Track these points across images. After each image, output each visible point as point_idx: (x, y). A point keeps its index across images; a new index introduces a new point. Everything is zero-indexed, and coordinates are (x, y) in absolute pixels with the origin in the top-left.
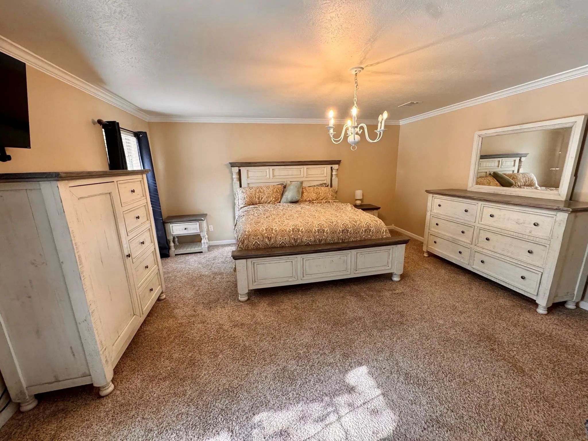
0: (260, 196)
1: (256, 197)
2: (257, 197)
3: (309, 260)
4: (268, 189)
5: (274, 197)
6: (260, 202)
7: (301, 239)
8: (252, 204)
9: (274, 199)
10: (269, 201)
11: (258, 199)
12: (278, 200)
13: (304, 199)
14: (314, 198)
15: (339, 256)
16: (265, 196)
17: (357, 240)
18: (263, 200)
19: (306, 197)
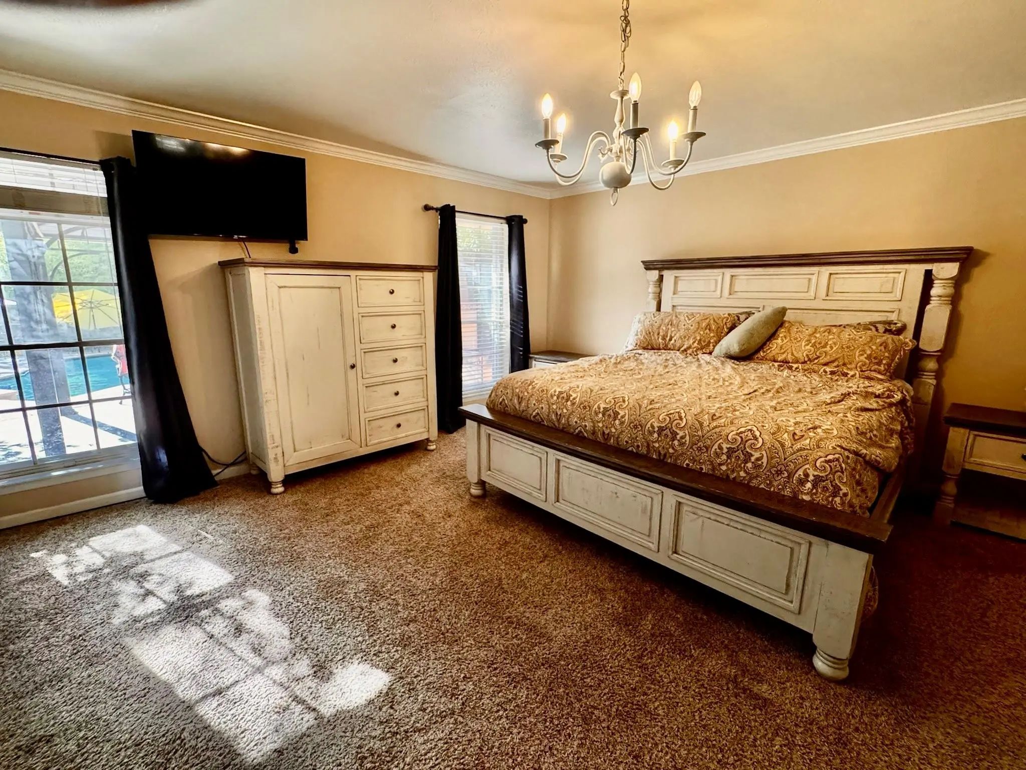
0: (667, 332)
1: (658, 334)
2: (661, 334)
3: (568, 468)
4: (689, 320)
5: (698, 338)
6: (666, 346)
7: (568, 419)
8: (650, 347)
9: (695, 344)
10: (685, 347)
11: (664, 339)
12: (706, 347)
13: (771, 355)
14: (801, 356)
15: (632, 489)
16: (678, 335)
17: (702, 469)
18: (673, 342)
19: (777, 351)
